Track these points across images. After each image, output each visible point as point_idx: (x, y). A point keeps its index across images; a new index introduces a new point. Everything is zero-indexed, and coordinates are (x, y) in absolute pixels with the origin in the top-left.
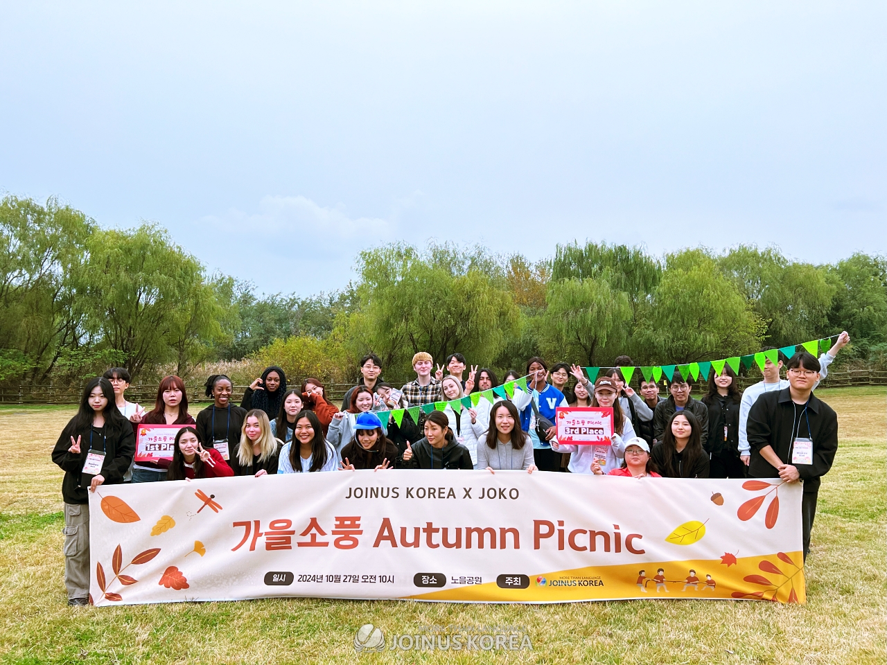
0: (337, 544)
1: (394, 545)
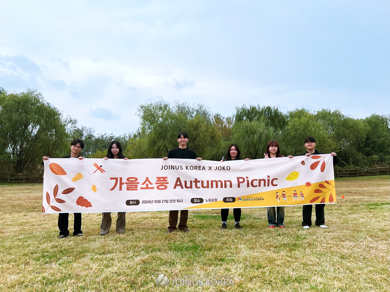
0: (158, 188)
1: (182, 188)
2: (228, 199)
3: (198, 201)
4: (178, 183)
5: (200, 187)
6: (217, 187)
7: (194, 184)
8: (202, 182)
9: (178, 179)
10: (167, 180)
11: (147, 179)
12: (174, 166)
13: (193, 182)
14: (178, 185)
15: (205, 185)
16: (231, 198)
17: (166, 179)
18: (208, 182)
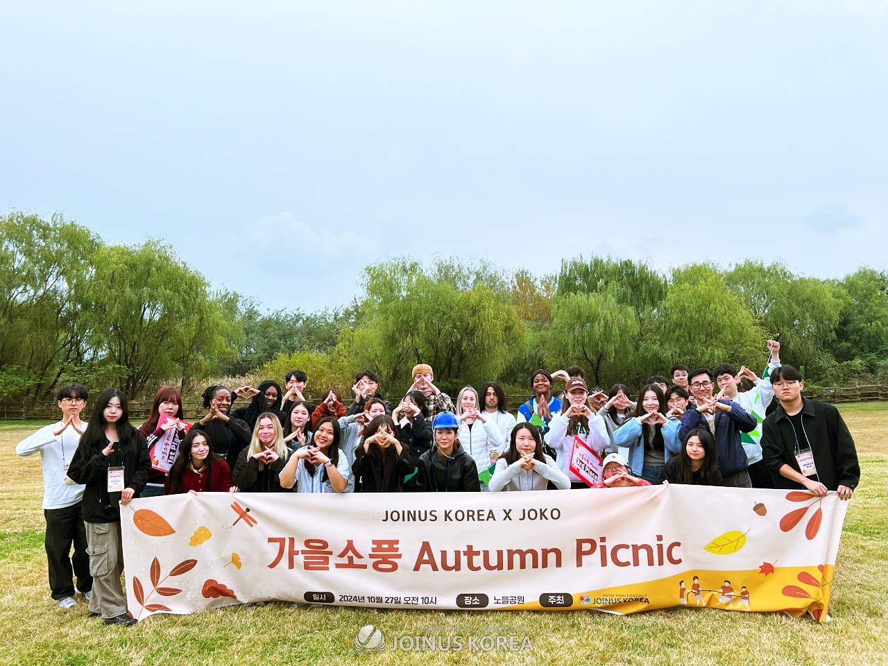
0: (375, 566)
1: (435, 568)
2: (552, 597)
3: (476, 603)
4: (426, 557)
5: (479, 568)
6: (523, 566)
7: (464, 559)
8: (486, 553)
9: (426, 547)
10: (397, 550)
11: (350, 545)
12: (415, 512)
13: (462, 554)
14: (426, 562)
15: (493, 561)
16: (561, 595)
17: (395, 546)
18: (500, 553)
